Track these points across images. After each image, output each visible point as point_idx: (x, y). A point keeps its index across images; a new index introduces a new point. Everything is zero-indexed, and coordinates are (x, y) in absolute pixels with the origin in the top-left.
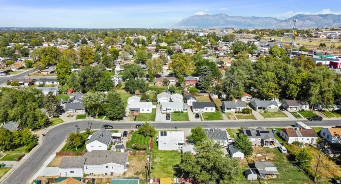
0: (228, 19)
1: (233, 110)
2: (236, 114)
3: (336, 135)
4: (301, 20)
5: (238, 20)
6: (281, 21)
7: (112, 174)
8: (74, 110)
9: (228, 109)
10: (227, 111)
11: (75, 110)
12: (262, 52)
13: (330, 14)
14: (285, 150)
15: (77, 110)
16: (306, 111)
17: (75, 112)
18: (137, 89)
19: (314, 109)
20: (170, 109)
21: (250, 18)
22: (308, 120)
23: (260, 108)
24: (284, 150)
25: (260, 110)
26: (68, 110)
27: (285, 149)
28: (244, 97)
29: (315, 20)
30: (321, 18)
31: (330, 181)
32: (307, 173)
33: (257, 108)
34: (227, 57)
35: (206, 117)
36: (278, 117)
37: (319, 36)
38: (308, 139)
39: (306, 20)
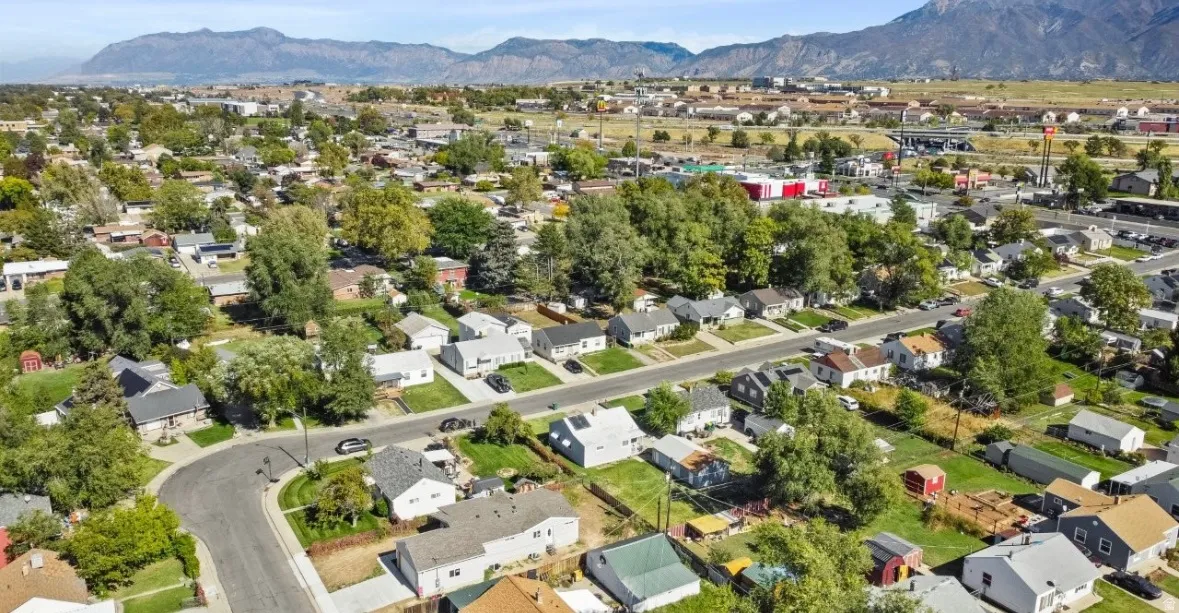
0: (286, 48)
1: (649, 337)
2: (662, 345)
3: (919, 351)
4: (522, 55)
5: (327, 53)
6: (466, 59)
7: (550, 551)
8: (165, 419)
9: (638, 334)
10: (634, 340)
11: (171, 418)
12: (527, 164)
13: (599, 40)
14: (855, 403)
15: (176, 416)
16: (802, 313)
17: (171, 423)
18: (308, 319)
19: (811, 306)
20: (489, 361)
21: (364, 46)
22: (819, 332)
23: (707, 321)
24: (852, 403)
25: (707, 325)
26: (145, 423)
27: (853, 400)
28: (641, 298)
29: (562, 57)
30: (576, 51)
31: (974, 443)
32: (929, 437)
33: (701, 321)
34: (448, 186)
35: (599, 365)
36: (757, 336)
37: (622, 110)
38: (875, 371)
39: (538, 57)
